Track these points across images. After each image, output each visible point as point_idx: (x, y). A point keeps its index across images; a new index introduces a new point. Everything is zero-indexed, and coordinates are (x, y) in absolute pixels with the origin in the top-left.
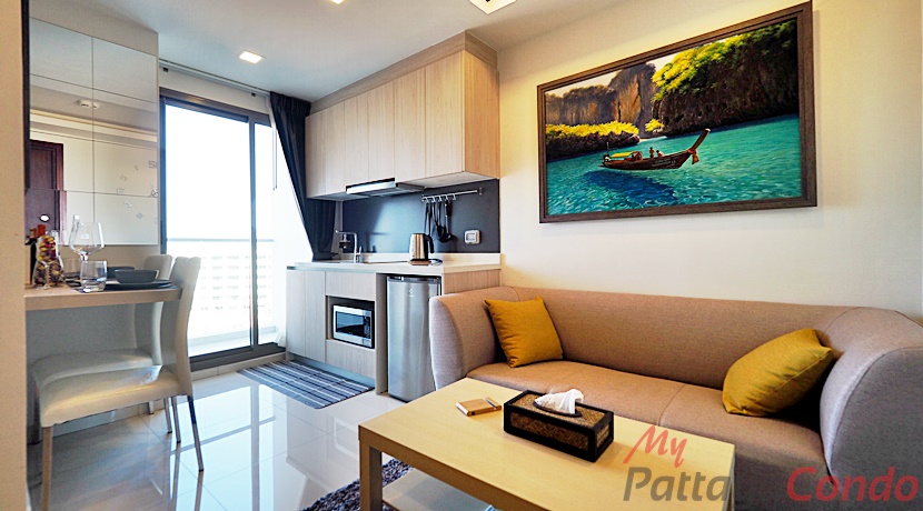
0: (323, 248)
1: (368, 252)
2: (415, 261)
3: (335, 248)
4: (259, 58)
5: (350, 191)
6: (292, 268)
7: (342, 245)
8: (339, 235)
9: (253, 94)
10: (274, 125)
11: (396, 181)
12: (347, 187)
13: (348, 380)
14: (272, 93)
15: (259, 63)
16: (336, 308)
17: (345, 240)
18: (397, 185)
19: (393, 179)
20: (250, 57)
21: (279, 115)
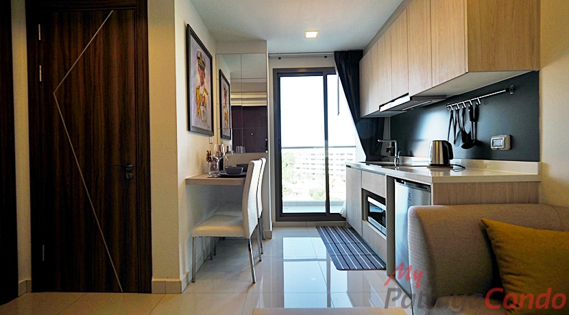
0: (374, 152)
3: (384, 153)
4: (316, 33)
5: (383, 109)
6: (349, 167)
7: (388, 150)
9: (326, 57)
10: (337, 73)
11: (410, 95)
12: (381, 106)
13: (375, 255)
14: (335, 52)
15: (317, 36)
16: (370, 200)
17: (390, 147)
18: (411, 98)
19: (407, 94)
20: (311, 35)
21: (340, 65)
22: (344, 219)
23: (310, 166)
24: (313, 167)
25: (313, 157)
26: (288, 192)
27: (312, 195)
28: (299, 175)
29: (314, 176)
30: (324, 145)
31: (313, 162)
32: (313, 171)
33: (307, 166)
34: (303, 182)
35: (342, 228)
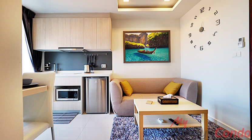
2: (87, 73)
12: (59, 48)
17: (47, 66)
19: (83, 48)
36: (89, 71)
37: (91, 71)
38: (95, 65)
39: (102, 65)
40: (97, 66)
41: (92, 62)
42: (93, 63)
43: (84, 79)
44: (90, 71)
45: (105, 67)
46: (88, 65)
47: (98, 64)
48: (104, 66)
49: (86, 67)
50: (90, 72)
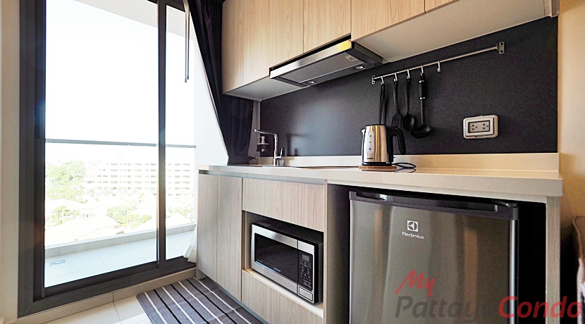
0: (239, 151)
1: (289, 155)
2: (374, 165)
3: (252, 151)
6: (205, 172)
8: (257, 135)
12: (271, 69)
17: (263, 143)
18: (353, 43)
19: (348, 37)
22: (194, 265)
23: (109, 179)
24: (114, 179)
25: (114, 167)
26: (71, 216)
27: (111, 215)
28: (92, 191)
29: (115, 191)
30: (157, 142)
31: (114, 173)
32: (114, 185)
33: (105, 179)
34: (97, 200)
35: (190, 282)
36: (384, 159)
37: (397, 158)
38: (424, 127)
39: (466, 121)
40: (433, 130)
41: (405, 112)
42: (408, 117)
43: (342, 196)
44: (391, 159)
45: (492, 132)
46: (382, 128)
47: (438, 119)
48: (482, 125)
49: (372, 138)
50: (388, 166)
